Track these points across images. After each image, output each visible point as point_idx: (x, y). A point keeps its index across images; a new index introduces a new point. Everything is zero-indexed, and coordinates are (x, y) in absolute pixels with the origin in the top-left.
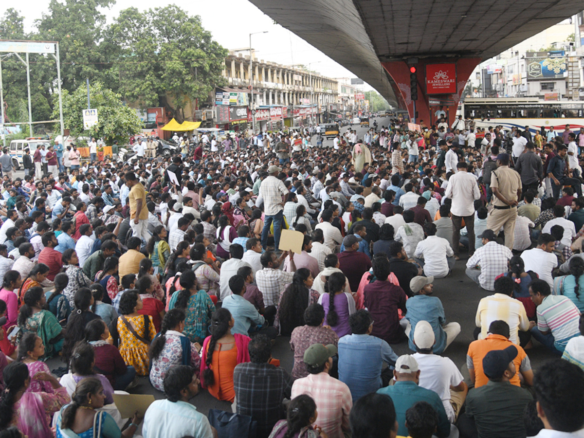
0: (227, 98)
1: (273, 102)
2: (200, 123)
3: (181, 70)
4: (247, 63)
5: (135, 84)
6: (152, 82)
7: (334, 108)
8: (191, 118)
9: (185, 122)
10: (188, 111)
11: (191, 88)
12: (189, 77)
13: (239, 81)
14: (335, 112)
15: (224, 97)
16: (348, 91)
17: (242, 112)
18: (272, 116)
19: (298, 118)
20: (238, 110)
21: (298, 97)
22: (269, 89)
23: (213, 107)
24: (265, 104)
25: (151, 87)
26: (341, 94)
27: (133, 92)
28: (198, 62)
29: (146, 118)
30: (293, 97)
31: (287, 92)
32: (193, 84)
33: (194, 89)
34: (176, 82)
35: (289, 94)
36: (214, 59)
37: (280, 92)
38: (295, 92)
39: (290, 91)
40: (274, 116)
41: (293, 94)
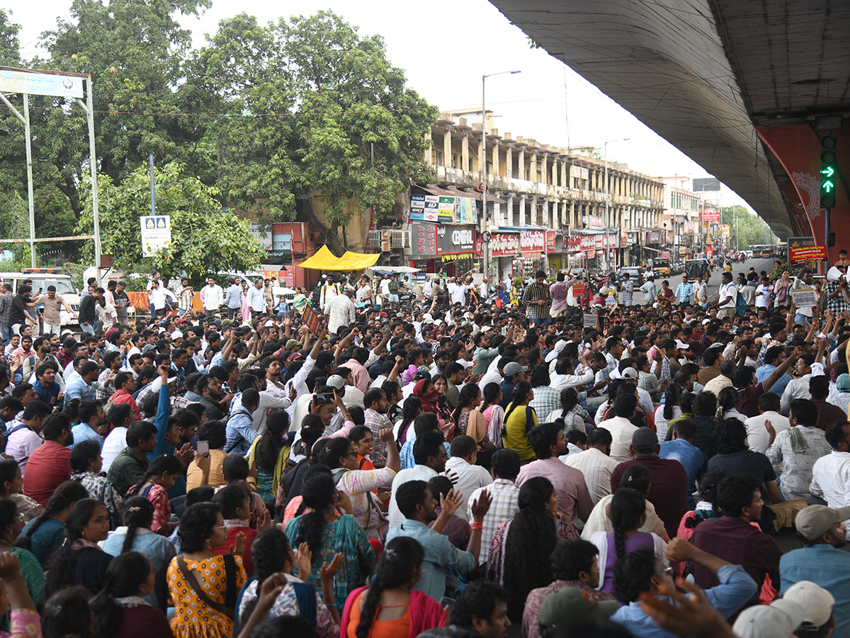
0: (434, 208)
1: (528, 220)
2: (378, 256)
3: (343, 147)
4: (475, 138)
5: (249, 173)
6: (283, 169)
7: (654, 238)
8: (360, 246)
9: (348, 253)
10: (354, 232)
11: (362, 184)
12: (357, 163)
13: (459, 174)
14: (656, 245)
15: (427, 205)
16: (686, 204)
17: (463, 238)
18: (523, 249)
19: (578, 255)
21: (580, 213)
22: (519, 194)
23: (405, 225)
24: (511, 224)
25: (282, 180)
26: (670, 211)
27: (244, 189)
28: (375, 131)
29: (271, 242)
30: (568, 212)
31: (558, 201)
32: (365, 177)
33: (367, 187)
34: (331, 171)
36: (410, 127)
37: (541, 200)
38: (573, 202)
39: (562, 199)
40: (529, 248)
41: (569, 205)
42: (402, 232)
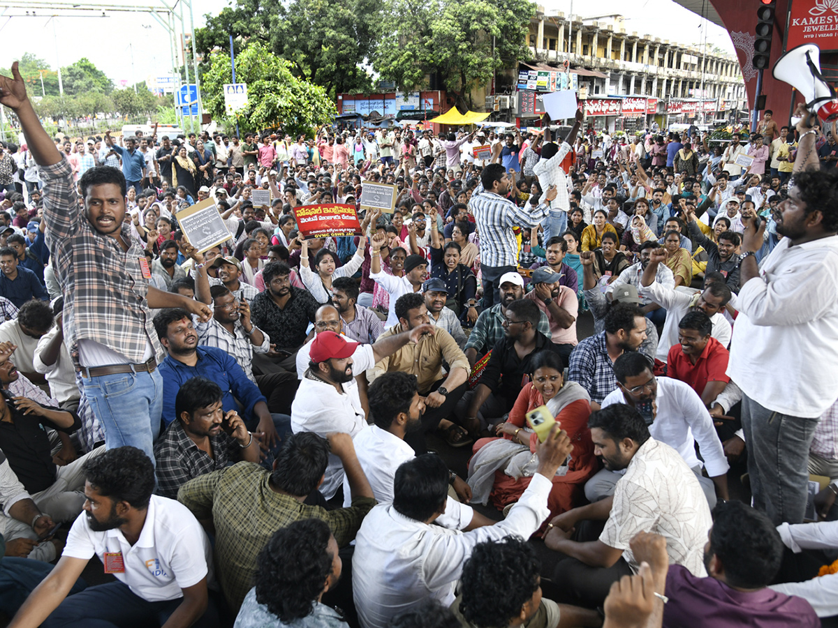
0: (534, 80)
1: (638, 91)
2: (489, 114)
3: (454, 33)
6: (414, 52)
8: (484, 107)
9: (470, 112)
11: (467, 61)
12: (464, 46)
15: (529, 77)
18: (624, 110)
19: (678, 116)
21: (687, 87)
22: (629, 72)
23: (514, 92)
25: (412, 60)
28: (480, 22)
29: (418, 105)
30: (676, 87)
31: (667, 78)
34: (445, 52)
35: (669, 82)
36: (511, 19)
37: (651, 77)
38: (681, 80)
39: (671, 77)
40: (631, 110)
41: (677, 82)
42: (508, 97)
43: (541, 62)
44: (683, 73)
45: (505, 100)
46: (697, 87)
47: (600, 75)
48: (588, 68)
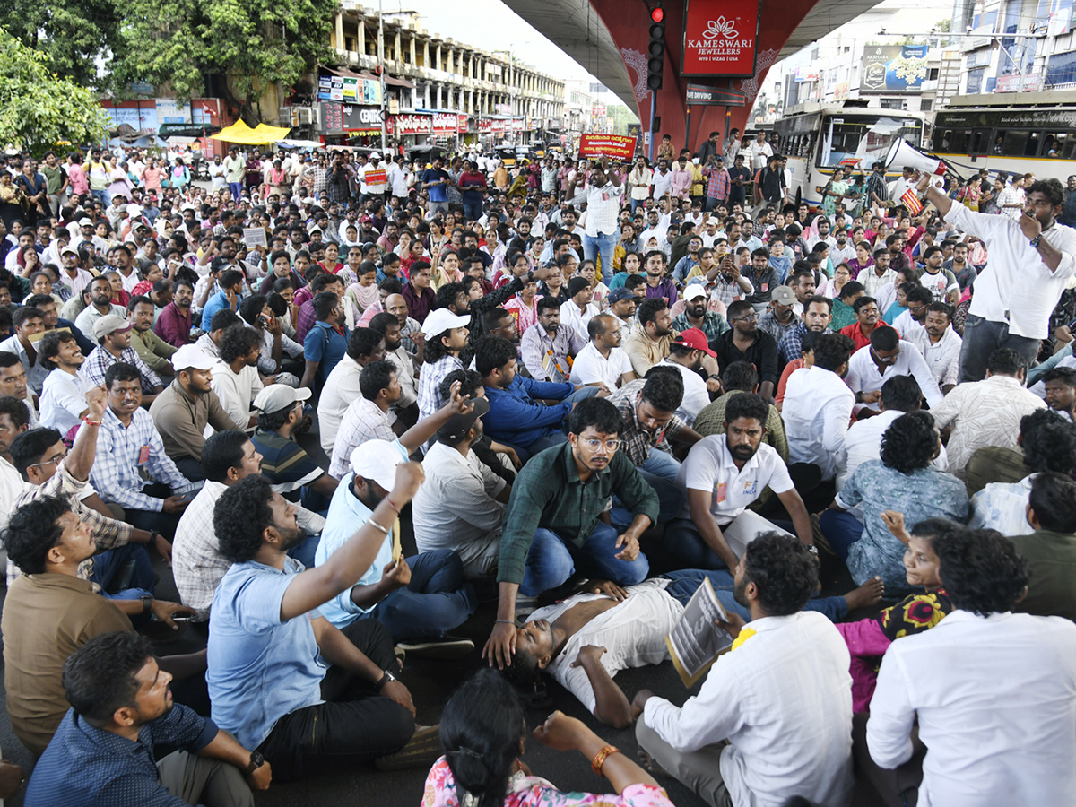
0: (341, 88)
1: (445, 104)
2: (288, 130)
3: (240, 24)
5: (154, 49)
6: (186, 45)
7: (555, 125)
8: (277, 121)
9: (261, 126)
10: (269, 108)
11: (260, 61)
12: (255, 40)
13: (372, 61)
14: (556, 130)
15: (333, 85)
16: (582, 100)
17: (371, 117)
18: (435, 128)
19: (489, 135)
20: (363, 111)
21: (493, 102)
22: (436, 82)
23: (315, 103)
25: (185, 55)
26: (569, 105)
28: (273, 11)
29: (190, 116)
30: (483, 101)
31: (472, 91)
32: (263, 54)
33: (265, 64)
34: (230, 47)
35: (475, 95)
36: (309, 10)
37: (457, 89)
38: (487, 93)
39: (477, 89)
40: (441, 128)
41: (483, 95)
42: (309, 109)
43: (342, 66)
44: (488, 85)
45: (307, 113)
46: (503, 102)
47: (406, 84)
48: (394, 76)
